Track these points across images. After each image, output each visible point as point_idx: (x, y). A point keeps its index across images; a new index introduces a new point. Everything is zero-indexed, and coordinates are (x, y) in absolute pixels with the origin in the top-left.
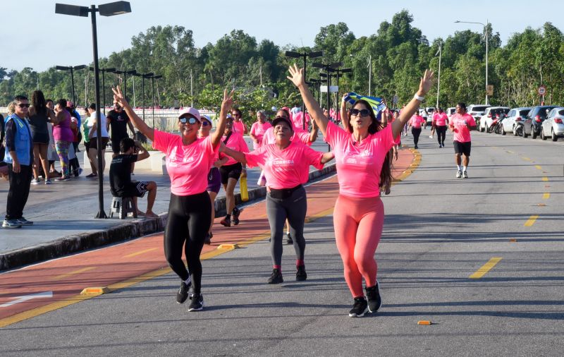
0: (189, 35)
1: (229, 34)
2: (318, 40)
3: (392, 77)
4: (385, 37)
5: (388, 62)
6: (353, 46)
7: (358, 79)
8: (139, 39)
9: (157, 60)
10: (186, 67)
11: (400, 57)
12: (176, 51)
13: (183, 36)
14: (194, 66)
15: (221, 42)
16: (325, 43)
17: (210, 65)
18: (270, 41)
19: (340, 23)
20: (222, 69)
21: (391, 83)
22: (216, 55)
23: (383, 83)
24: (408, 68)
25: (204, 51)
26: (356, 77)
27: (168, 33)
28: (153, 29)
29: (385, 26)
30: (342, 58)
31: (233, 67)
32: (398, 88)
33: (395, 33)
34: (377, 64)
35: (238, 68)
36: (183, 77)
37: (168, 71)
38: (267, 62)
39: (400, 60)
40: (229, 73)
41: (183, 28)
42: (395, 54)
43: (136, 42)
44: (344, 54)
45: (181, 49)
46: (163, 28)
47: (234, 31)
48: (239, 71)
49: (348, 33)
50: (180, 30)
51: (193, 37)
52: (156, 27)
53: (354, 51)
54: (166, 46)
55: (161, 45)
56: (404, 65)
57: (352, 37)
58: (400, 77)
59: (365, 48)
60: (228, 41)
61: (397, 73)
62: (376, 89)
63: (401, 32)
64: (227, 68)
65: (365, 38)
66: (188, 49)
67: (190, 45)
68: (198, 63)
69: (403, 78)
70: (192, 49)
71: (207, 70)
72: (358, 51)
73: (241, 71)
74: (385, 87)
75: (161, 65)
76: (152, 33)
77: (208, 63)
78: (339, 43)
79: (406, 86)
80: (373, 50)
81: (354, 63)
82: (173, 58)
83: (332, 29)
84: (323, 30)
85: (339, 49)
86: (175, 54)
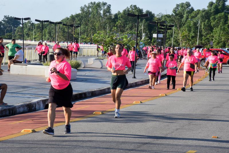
0: (109, 7)
1: (129, 7)
2: (175, 11)
3: (212, 31)
4: (210, 10)
5: (211, 23)
6: (193, 15)
7: (194, 32)
8: (84, 8)
9: (92, 19)
10: (106, 23)
11: (217, 21)
12: (102, 15)
13: (106, 7)
14: (111, 23)
15: (125, 11)
16: (178, 12)
17: (118, 23)
18: (150, 11)
19: (187, 2)
20: (124, 25)
21: (211, 35)
22: (122, 18)
23: (206, 34)
24: (221, 27)
25: (116, 16)
26: (192, 31)
27: (98, 5)
28: (92, 3)
29: (211, 4)
30: (186, 21)
31: (130, 24)
32: (215, 37)
33: (216, 7)
34: (204, 24)
35: (132, 24)
36: (105, 28)
37: (97, 25)
38: (147, 22)
39: (217, 23)
40: (128, 27)
41: (106, 3)
42: (214, 19)
43: (82, 9)
44: (187, 18)
45: (104, 14)
46: (96, 3)
47: (132, 5)
48: (133, 26)
49: (190, 8)
50: (104, 4)
51: (111, 8)
52: (93, 2)
53: (193, 17)
54: (97, 12)
55: (95, 12)
56: (219, 25)
57: (192, 10)
58: (216, 32)
59: (199, 16)
60: (128, 11)
61: (215, 29)
62: (203, 37)
63: (219, 7)
64: (127, 24)
65: (199, 10)
66: (108, 14)
67: (109, 12)
68: (113, 21)
69: (218, 32)
70: (110, 14)
71: (117, 25)
72: (195, 17)
73: (134, 26)
74: (208, 36)
75: (94, 22)
76: (91, 5)
77: (118, 22)
78: (185, 13)
79: (219, 36)
80: (202, 17)
81: (192, 23)
82: (100, 18)
83: (182, 5)
84: (178, 5)
85: (185, 16)
86: (101, 17)
